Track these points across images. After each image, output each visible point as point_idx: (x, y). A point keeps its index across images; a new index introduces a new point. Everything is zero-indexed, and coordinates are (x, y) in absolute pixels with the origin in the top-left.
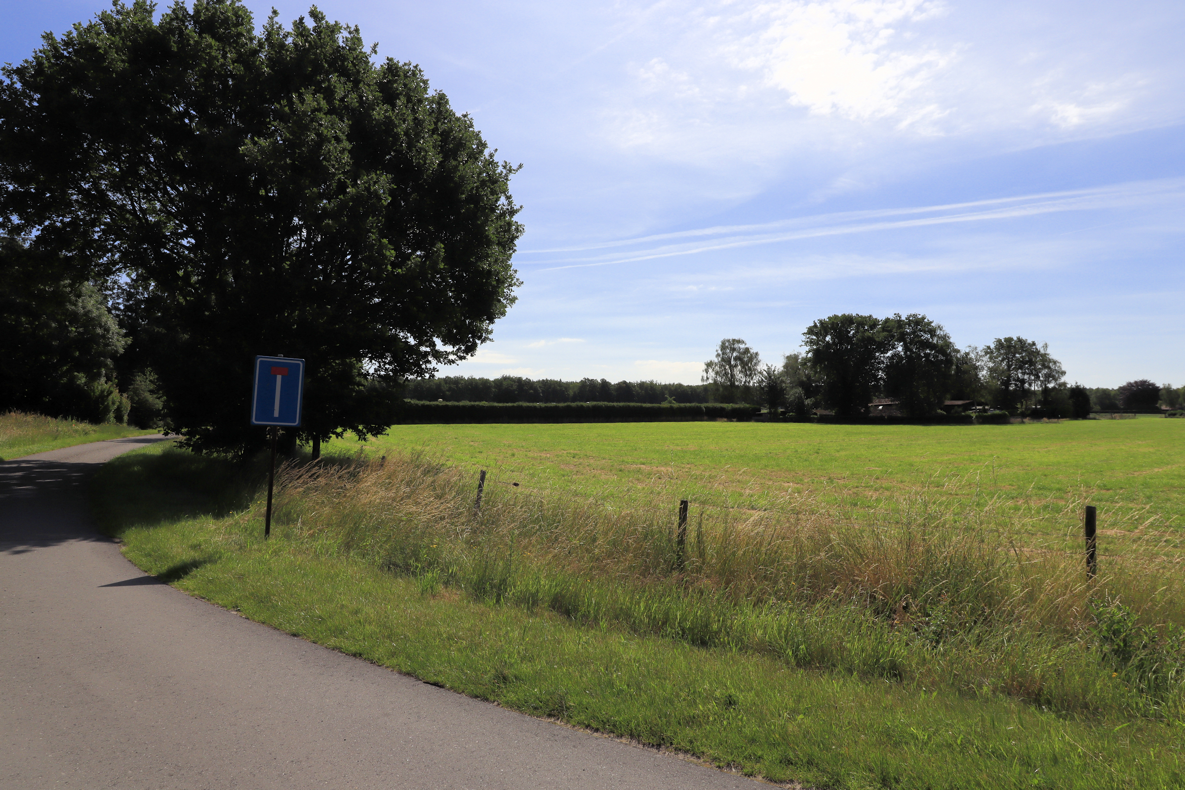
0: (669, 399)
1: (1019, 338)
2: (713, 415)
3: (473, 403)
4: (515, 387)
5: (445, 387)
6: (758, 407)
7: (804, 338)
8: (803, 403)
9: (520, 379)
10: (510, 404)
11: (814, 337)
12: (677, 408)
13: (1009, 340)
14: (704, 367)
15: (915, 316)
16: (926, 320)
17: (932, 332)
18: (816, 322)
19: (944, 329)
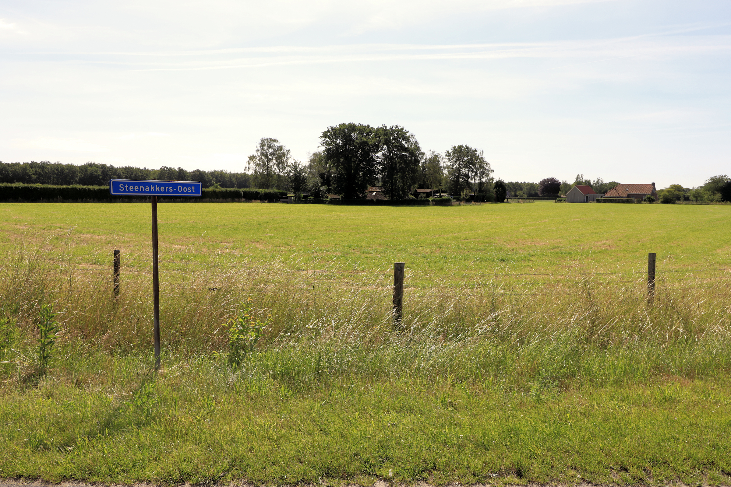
0: (215, 184)
1: (466, 146)
2: (250, 197)
3: (26, 185)
4: (99, 173)
5: (31, 171)
6: (285, 192)
7: (321, 140)
8: (319, 188)
9: (104, 167)
10: (64, 186)
11: (328, 140)
12: (220, 192)
13: (460, 147)
14: (248, 159)
15: (397, 127)
16: (404, 130)
17: (407, 139)
18: (329, 128)
19: (415, 137)
